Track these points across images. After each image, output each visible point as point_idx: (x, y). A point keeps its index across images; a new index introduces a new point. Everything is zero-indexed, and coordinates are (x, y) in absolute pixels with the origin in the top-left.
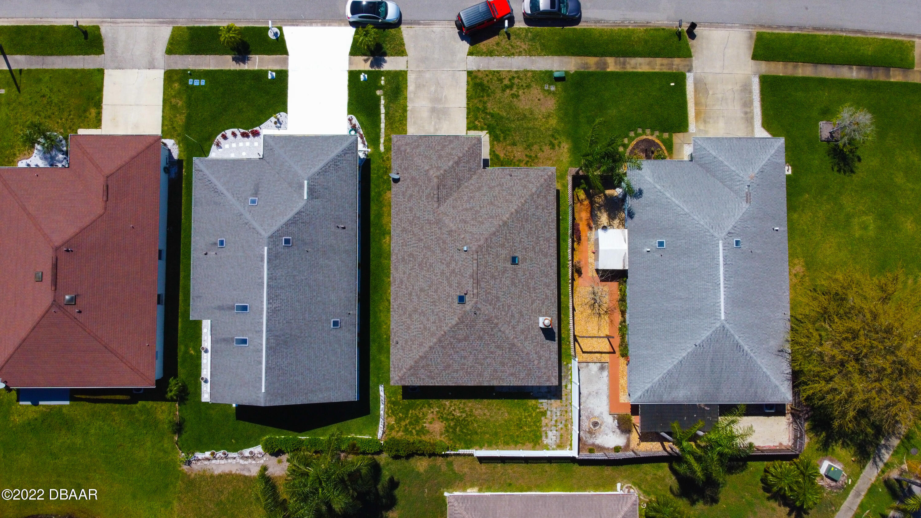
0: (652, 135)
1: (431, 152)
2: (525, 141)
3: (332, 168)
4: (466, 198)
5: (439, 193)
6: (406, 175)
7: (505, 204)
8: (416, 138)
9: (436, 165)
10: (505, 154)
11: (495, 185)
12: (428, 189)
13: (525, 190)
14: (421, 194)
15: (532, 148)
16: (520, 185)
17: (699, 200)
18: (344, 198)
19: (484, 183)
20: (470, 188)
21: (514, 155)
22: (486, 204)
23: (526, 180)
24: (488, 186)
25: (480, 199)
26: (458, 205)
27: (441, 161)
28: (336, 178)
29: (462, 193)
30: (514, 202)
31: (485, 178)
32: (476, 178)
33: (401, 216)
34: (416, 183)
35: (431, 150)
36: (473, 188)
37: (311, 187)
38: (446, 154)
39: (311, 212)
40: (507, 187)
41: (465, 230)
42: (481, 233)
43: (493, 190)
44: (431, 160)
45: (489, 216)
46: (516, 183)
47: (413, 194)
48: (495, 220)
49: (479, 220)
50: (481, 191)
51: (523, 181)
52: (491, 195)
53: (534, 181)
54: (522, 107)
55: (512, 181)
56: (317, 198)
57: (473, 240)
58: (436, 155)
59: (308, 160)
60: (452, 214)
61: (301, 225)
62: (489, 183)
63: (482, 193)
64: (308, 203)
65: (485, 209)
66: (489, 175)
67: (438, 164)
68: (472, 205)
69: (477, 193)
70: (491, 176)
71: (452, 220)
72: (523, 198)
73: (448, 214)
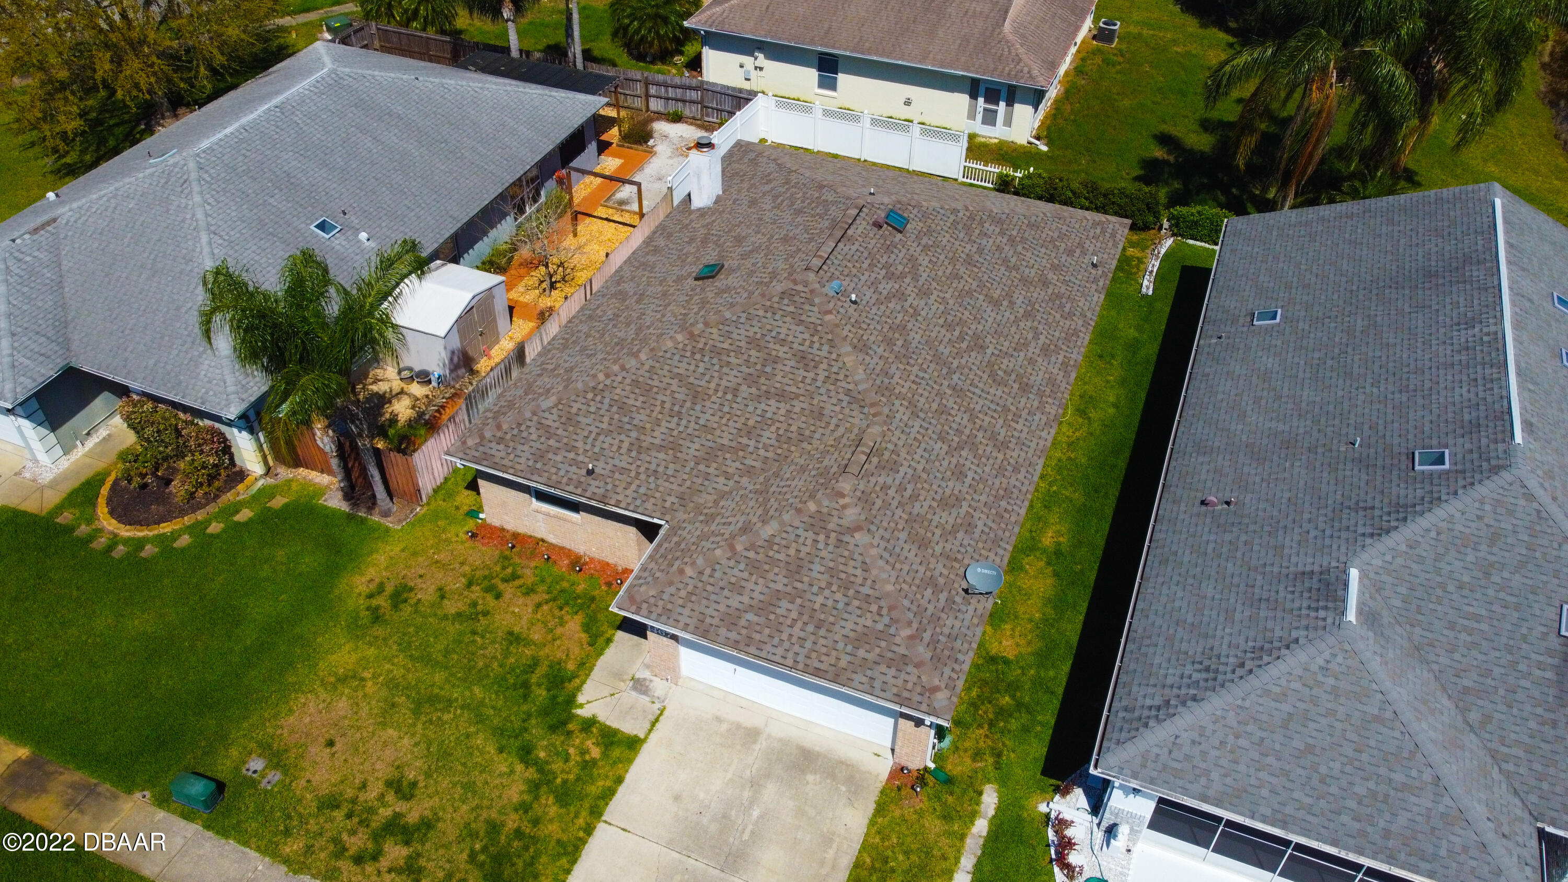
0: (100, 530)
1: (820, 600)
2: (474, 633)
3: (1232, 660)
4: (766, 434)
6: (940, 566)
7: (656, 383)
8: (859, 678)
9: (821, 538)
10: (562, 623)
11: (654, 453)
12: (881, 480)
13: (574, 410)
14: (910, 488)
15: (466, 608)
16: (579, 431)
17: (152, 257)
18: (1194, 577)
19: (687, 470)
20: (737, 464)
21: (535, 612)
22: (714, 398)
23: (552, 442)
24: (679, 455)
25: (724, 421)
26: (804, 419)
27: (798, 551)
28: (1219, 633)
29: (770, 454)
30: (628, 381)
31: (675, 487)
32: (704, 495)
33: (997, 482)
34: (916, 526)
35: (817, 606)
36: (729, 462)
37: (1330, 605)
38: (771, 576)
39: (1332, 536)
40: (623, 437)
41: (812, 336)
42: (769, 315)
43: (671, 439)
44: (831, 564)
45: (724, 358)
46: (590, 440)
47: (935, 504)
48: (711, 342)
49: (758, 354)
50: (710, 444)
51: (565, 440)
52: (684, 422)
53: (532, 430)
54: (406, 741)
55: (597, 450)
56: (1303, 573)
57: (802, 300)
58: (806, 579)
59: (1331, 713)
60: (833, 394)
61: (1377, 504)
62: (672, 466)
63: (709, 437)
64: (1343, 559)
65: (724, 383)
66: (658, 495)
67: (815, 541)
68: (758, 405)
69: (725, 442)
70: (652, 486)
71: (841, 377)
72: (594, 388)
73: (846, 399)
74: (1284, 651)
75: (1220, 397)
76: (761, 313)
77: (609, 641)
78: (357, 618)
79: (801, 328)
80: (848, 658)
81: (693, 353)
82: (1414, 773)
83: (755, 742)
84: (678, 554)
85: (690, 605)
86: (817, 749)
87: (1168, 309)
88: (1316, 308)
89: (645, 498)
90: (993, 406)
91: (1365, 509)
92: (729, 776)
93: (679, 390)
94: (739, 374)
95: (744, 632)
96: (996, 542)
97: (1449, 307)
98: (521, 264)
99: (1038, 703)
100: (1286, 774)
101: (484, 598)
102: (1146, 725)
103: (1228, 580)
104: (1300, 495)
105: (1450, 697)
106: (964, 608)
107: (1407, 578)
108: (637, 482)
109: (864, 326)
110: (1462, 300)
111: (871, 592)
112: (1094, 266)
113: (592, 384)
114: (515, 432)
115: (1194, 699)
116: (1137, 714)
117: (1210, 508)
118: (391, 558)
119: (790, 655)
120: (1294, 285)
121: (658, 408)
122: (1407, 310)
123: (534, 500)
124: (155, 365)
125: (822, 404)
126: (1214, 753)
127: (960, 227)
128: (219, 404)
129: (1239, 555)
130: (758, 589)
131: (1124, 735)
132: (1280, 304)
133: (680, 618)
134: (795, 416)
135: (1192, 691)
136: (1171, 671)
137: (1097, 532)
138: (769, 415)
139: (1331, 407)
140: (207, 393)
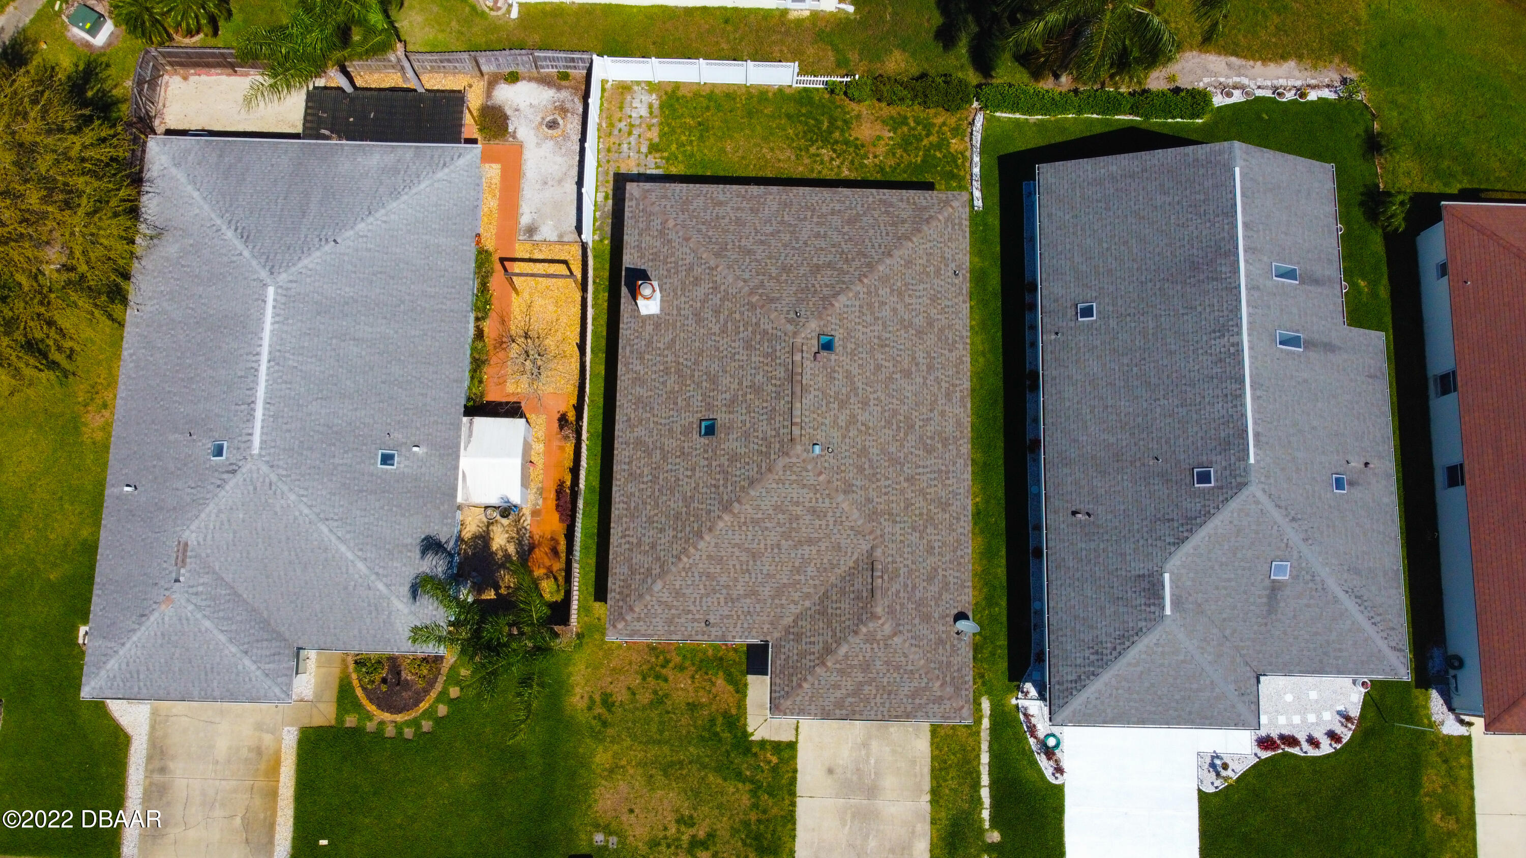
0: (382, 723)
1: (885, 680)
2: (668, 712)
3: (1109, 645)
4: (809, 569)
5: (870, 580)
6: (941, 628)
7: (723, 553)
8: (919, 714)
9: (875, 645)
10: (713, 684)
11: (743, 601)
12: (894, 590)
13: (677, 587)
14: (909, 582)
15: (652, 696)
16: (687, 599)
17: (293, 553)
18: (1078, 579)
19: (768, 605)
20: (799, 594)
21: (693, 682)
22: (766, 554)
23: (673, 611)
24: (759, 597)
25: (779, 568)
26: (829, 553)
27: (864, 657)
28: (1099, 625)
29: (817, 582)
30: (704, 557)
31: (765, 618)
32: (785, 618)
33: (951, 538)
34: (921, 608)
35: (885, 684)
36: (792, 594)
37: (1157, 602)
38: (853, 675)
39: (1152, 545)
40: (718, 595)
41: (815, 494)
42: (780, 486)
43: (750, 588)
44: (886, 659)
45: (762, 525)
46: (697, 603)
47: (925, 584)
48: (749, 516)
49: (784, 516)
50: (776, 585)
51: (681, 608)
52: (753, 575)
53: (656, 607)
54: (671, 794)
55: (705, 608)
56: (1139, 576)
57: (799, 469)
58: (874, 671)
59: (1162, 665)
60: (842, 531)
61: (1175, 516)
62: (757, 605)
63: (774, 580)
64: (1160, 564)
65: (769, 542)
66: (756, 626)
67: (872, 649)
68: (797, 552)
69: (785, 581)
70: (751, 621)
71: (844, 519)
72: (684, 568)
73: (852, 533)
74: (1136, 638)
75: (1067, 404)
76: (774, 485)
77: (746, 685)
78: (592, 728)
79: (806, 490)
81: (740, 527)
82: (1201, 682)
85: (813, 703)
88: (1119, 302)
89: (749, 630)
90: (933, 476)
92: (850, 745)
93: (741, 554)
94: (776, 534)
95: (849, 708)
97: (1208, 309)
98: (495, 347)
99: (996, 632)
101: (658, 685)
102: (1071, 694)
103: (1098, 583)
104: (1130, 507)
106: (959, 646)
107: (1194, 567)
108: (740, 622)
110: (1216, 302)
111: (913, 668)
112: (956, 274)
113: (681, 566)
114: (645, 611)
115: (1093, 674)
116: (1065, 686)
117: (1078, 518)
118: (584, 676)
119: (879, 713)
120: (1101, 269)
121: (732, 570)
122: (1181, 311)
124: (360, 633)
125: (838, 541)
126: (1107, 701)
129: (1101, 560)
130: (849, 684)
131: (1061, 702)
132: (1094, 296)
133: (810, 711)
134: (823, 553)
135: (1092, 669)
136: (1078, 655)
138: (806, 556)
139: (1140, 420)
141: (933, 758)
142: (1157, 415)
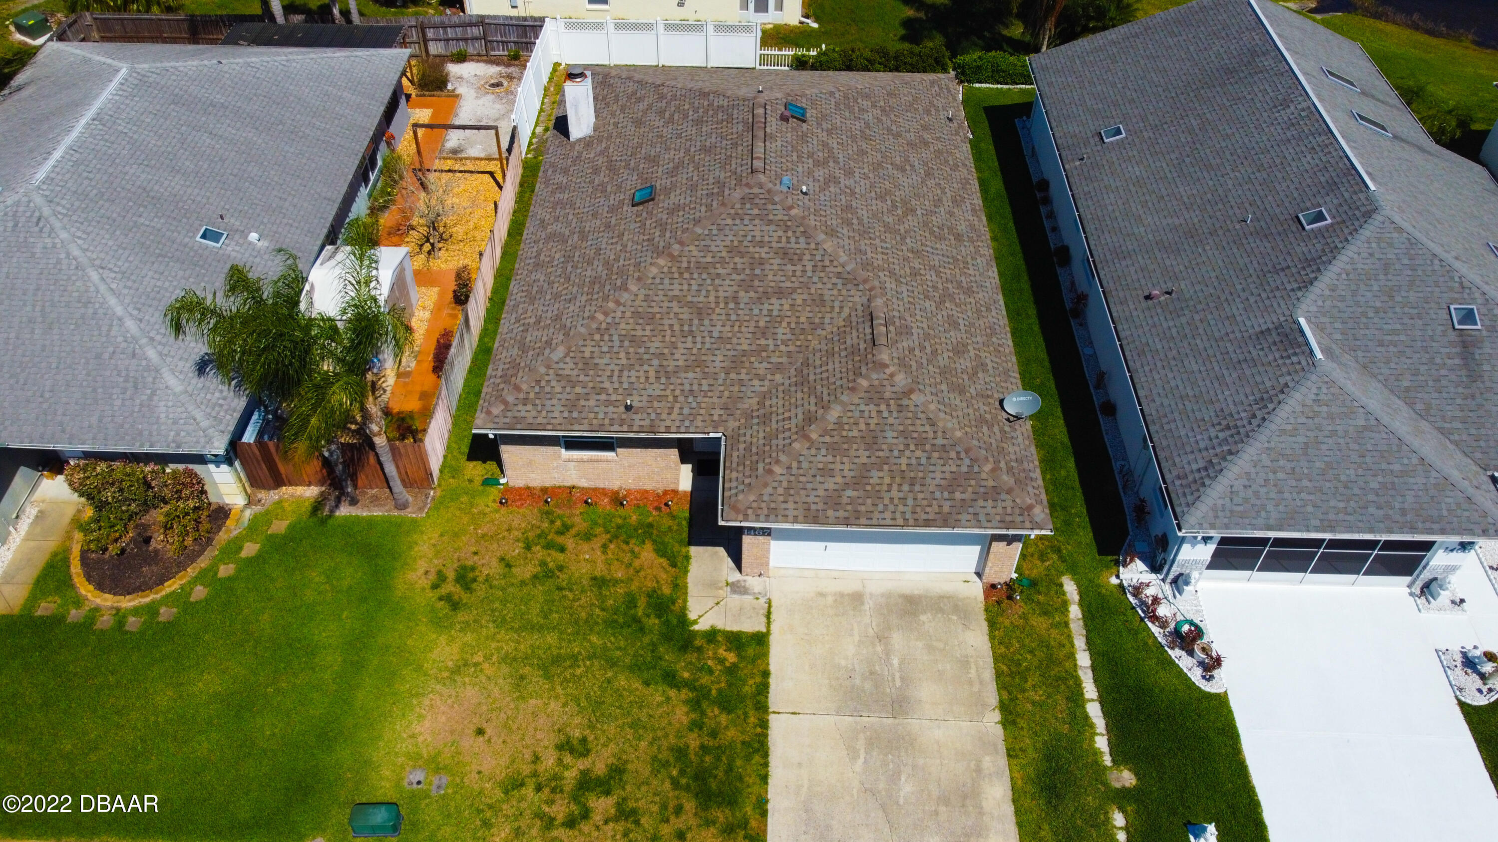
0: (97, 609)
1: (904, 461)
2: (560, 589)
3: (1243, 415)
4: (780, 331)
5: (868, 331)
6: (981, 405)
7: (657, 309)
8: (964, 517)
9: (883, 407)
10: (636, 556)
11: (683, 375)
12: (905, 344)
13: (587, 355)
14: (927, 345)
15: (538, 570)
16: (600, 373)
17: (38, 309)
18: (1174, 358)
19: (720, 381)
20: (765, 365)
21: (604, 553)
22: (718, 311)
23: (578, 390)
24: (706, 370)
25: (736, 329)
26: (808, 309)
27: (868, 424)
28: (1220, 397)
29: (791, 348)
30: (628, 314)
31: (715, 400)
32: (746, 400)
33: (981, 323)
34: (948, 376)
35: (904, 467)
36: (756, 365)
37: (1297, 351)
38: (852, 453)
39: (1268, 298)
40: (646, 367)
41: (786, 232)
42: (738, 222)
43: (693, 358)
44: (901, 428)
45: (712, 271)
46: (615, 378)
47: (951, 354)
48: (693, 259)
49: (742, 260)
50: (732, 353)
51: (591, 385)
52: (699, 339)
53: (554, 383)
54: (553, 705)
55: (626, 385)
56: (1262, 332)
57: (763, 201)
58: (884, 447)
59: (1334, 433)
60: (825, 280)
61: (1290, 264)
62: (704, 382)
63: (728, 346)
64: (1287, 313)
65: (721, 294)
66: (702, 411)
67: (879, 412)
68: (761, 307)
69: (745, 347)
70: (694, 405)
71: (827, 263)
72: (598, 329)
73: (839, 281)
74: (1281, 397)
75: (1110, 208)
76: (729, 221)
77: (687, 558)
78: (433, 610)
79: (773, 228)
80: (949, 503)
81: (681, 274)
82: (1406, 461)
83: (862, 603)
84: (755, 458)
85: (791, 499)
86: (916, 592)
87: (992, 147)
88: (1150, 118)
89: (691, 418)
90: (946, 260)
91: (1283, 270)
92: (857, 638)
93: (681, 310)
94: (732, 283)
95: (849, 508)
96: (1006, 372)
97: (1260, 95)
98: (389, 234)
99: (1066, 500)
100: (1320, 490)
101: (549, 555)
102: (1203, 485)
103: (1204, 354)
104: (1224, 272)
105: (1399, 397)
106: (1014, 435)
107: (1339, 315)
108: (678, 405)
109: (823, 213)
110: (1267, 86)
111: (944, 442)
112: (950, 120)
113: (594, 326)
114: (537, 389)
115: (1230, 453)
116: (1190, 478)
117: (1155, 301)
118: (434, 545)
119: (898, 515)
120: (1121, 102)
121: (669, 332)
122: (1228, 104)
123: (563, 450)
124: (100, 421)
125: (819, 292)
126: (1263, 491)
127: (842, 106)
128: (198, 442)
129: (1201, 331)
130: (847, 467)
131: (1190, 498)
132: (1117, 121)
133: (787, 512)
134: (800, 308)
135: (1226, 448)
136: (1198, 437)
137: (1036, 348)
138: (775, 313)
139: (1209, 196)
140: (178, 434)
141: (996, 660)
142: (1230, 187)
